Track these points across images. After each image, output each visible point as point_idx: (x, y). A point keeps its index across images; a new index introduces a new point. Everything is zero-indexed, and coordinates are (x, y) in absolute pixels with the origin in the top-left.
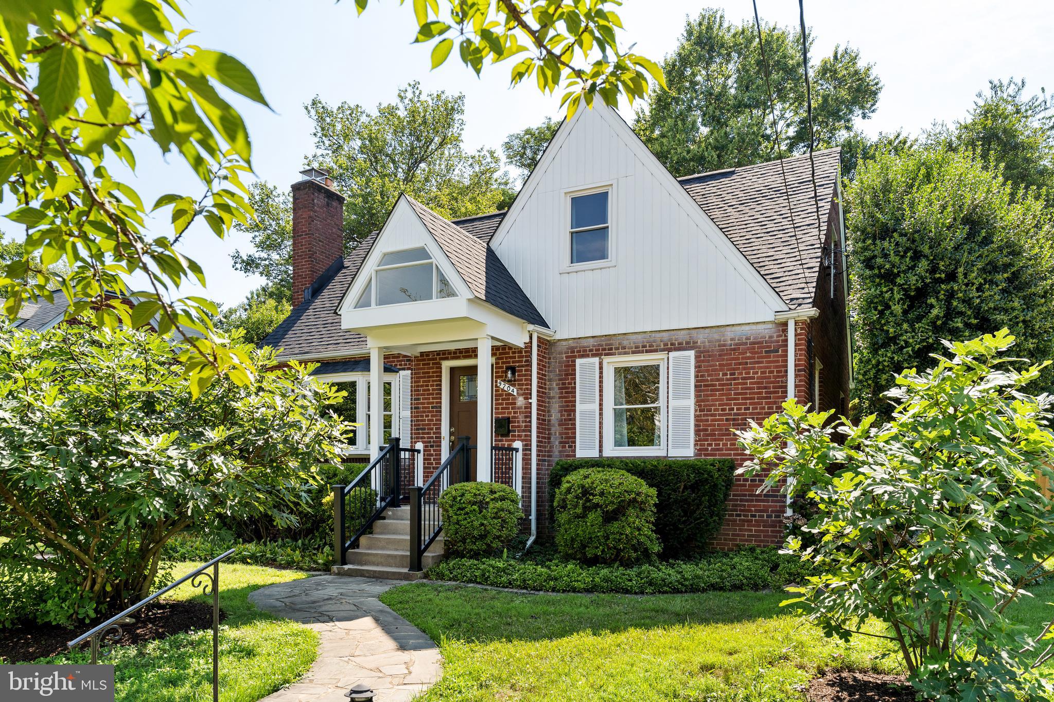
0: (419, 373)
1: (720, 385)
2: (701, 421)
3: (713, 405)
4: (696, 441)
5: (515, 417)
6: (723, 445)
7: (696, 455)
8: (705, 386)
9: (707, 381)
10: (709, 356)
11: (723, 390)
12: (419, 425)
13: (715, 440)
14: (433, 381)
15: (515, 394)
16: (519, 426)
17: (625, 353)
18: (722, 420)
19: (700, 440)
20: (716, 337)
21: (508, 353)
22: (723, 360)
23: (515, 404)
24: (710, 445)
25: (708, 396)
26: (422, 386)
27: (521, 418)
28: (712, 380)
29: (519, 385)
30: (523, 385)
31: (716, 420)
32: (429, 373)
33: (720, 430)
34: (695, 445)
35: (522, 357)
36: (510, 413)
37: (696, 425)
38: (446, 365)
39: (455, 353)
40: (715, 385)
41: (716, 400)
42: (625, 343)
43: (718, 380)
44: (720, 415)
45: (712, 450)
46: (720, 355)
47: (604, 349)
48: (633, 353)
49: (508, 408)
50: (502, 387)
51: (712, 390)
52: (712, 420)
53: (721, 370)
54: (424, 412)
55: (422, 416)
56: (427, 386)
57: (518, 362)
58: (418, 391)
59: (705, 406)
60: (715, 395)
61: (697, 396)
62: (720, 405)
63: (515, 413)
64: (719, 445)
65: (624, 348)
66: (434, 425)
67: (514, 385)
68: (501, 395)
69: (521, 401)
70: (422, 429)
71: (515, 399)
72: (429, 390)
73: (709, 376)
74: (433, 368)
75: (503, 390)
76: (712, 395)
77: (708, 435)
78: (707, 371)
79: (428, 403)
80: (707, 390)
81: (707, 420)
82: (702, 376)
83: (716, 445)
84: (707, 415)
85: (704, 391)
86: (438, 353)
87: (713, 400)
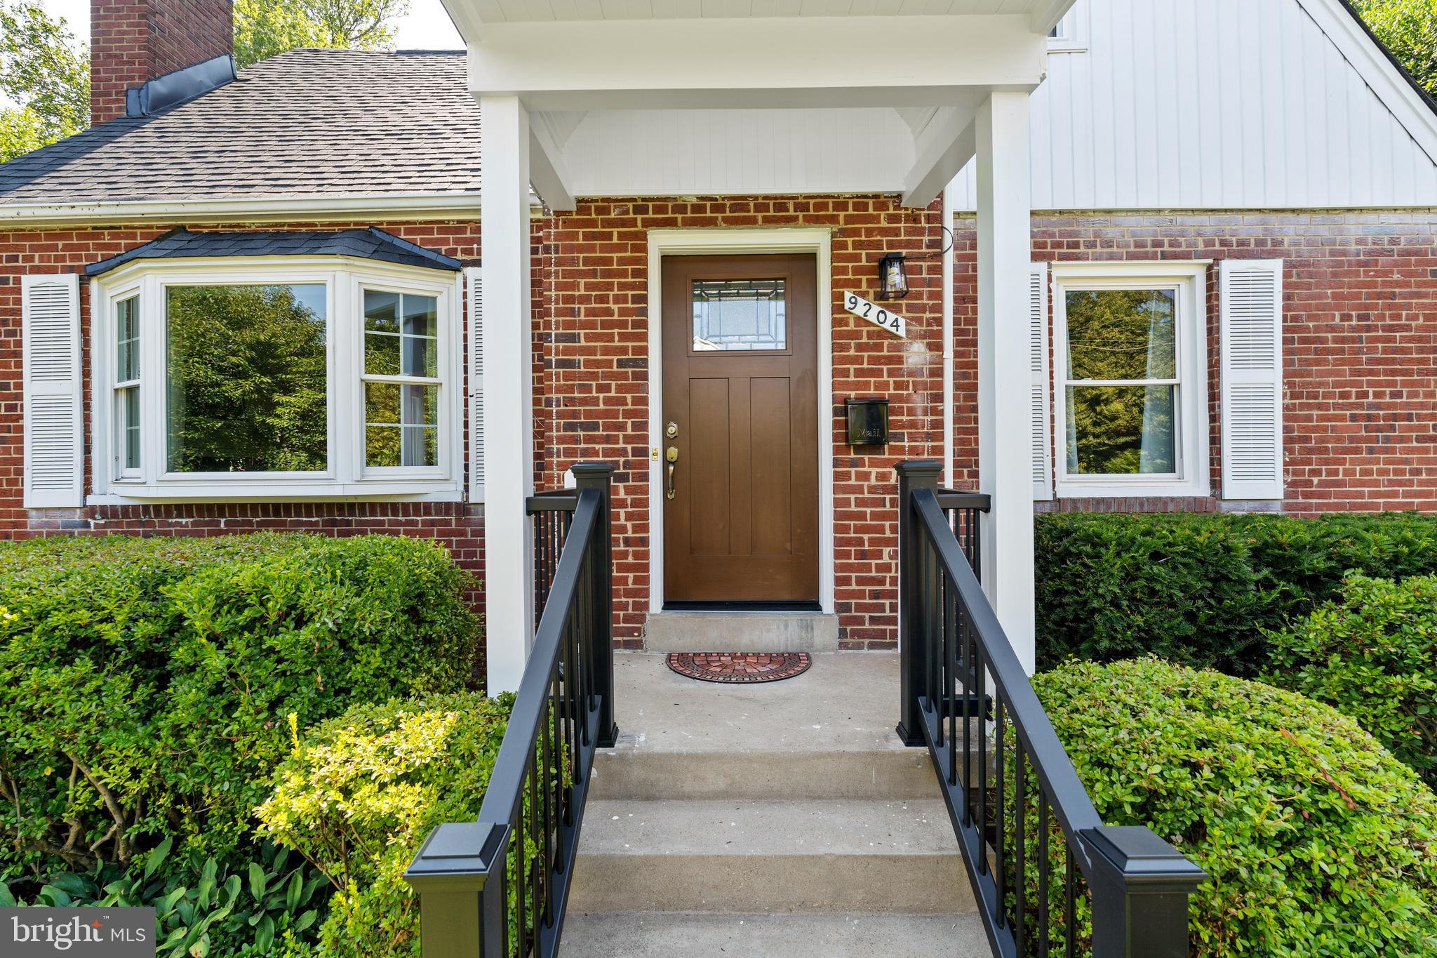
0: (574, 261)
1: (1336, 340)
2: (1296, 418)
3: (1320, 385)
4: (1285, 464)
5: (900, 399)
6: (1346, 472)
7: (1287, 495)
8: (1303, 340)
9: (1307, 329)
10: (1311, 276)
11: (1342, 351)
12: (575, 414)
13: (1327, 462)
14: (622, 286)
15: (902, 332)
16: (912, 425)
17: (1111, 257)
18: (1342, 418)
19: (1292, 462)
20: (1325, 232)
21: (876, 219)
22: (1341, 285)
23: (900, 360)
24: (1316, 473)
25: (1308, 363)
26: (584, 299)
27: (920, 401)
28: (1317, 329)
29: (910, 308)
30: (923, 309)
31: (1328, 419)
32: (608, 261)
33: (1339, 440)
34: (1286, 472)
35: (921, 232)
36: (885, 385)
37: (1286, 429)
38: (661, 242)
39: (698, 208)
40: (1325, 340)
41: (1330, 373)
42: (1111, 233)
43: (1332, 329)
44: (1336, 407)
45: (1321, 484)
46: (1334, 275)
47: (1059, 245)
48: (1132, 256)
49: (879, 373)
50: (860, 310)
51: (1317, 351)
52: (1321, 418)
53: (1337, 308)
54: (594, 376)
55: (588, 389)
56: (603, 299)
57: (908, 244)
58: (572, 312)
59: (1304, 385)
60: (1326, 362)
61: (1286, 363)
62: (1336, 384)
63: (898, 386)
64: (1336, 473)
65: (1109, 244)
66: (627, 414)
67: (896, 309)
68: (855, 335)
69: (916, 354)
70: (584, 427)
71: (899, 348)
72: (609, 312)
73: (1310, 318)
74: (622, 248)
75: (861, 321)
76: (1318, 363)
77: (1310, 451)
78: (1307, 308)
79: (606, 351)
80: (1307, 351)
81: (1309, 418)
82: (1295, 319)
83: (1329, 473)
84: (1309, 406)
85: (1300, 351)
86: (641, 205)
87: (1321, 374)
